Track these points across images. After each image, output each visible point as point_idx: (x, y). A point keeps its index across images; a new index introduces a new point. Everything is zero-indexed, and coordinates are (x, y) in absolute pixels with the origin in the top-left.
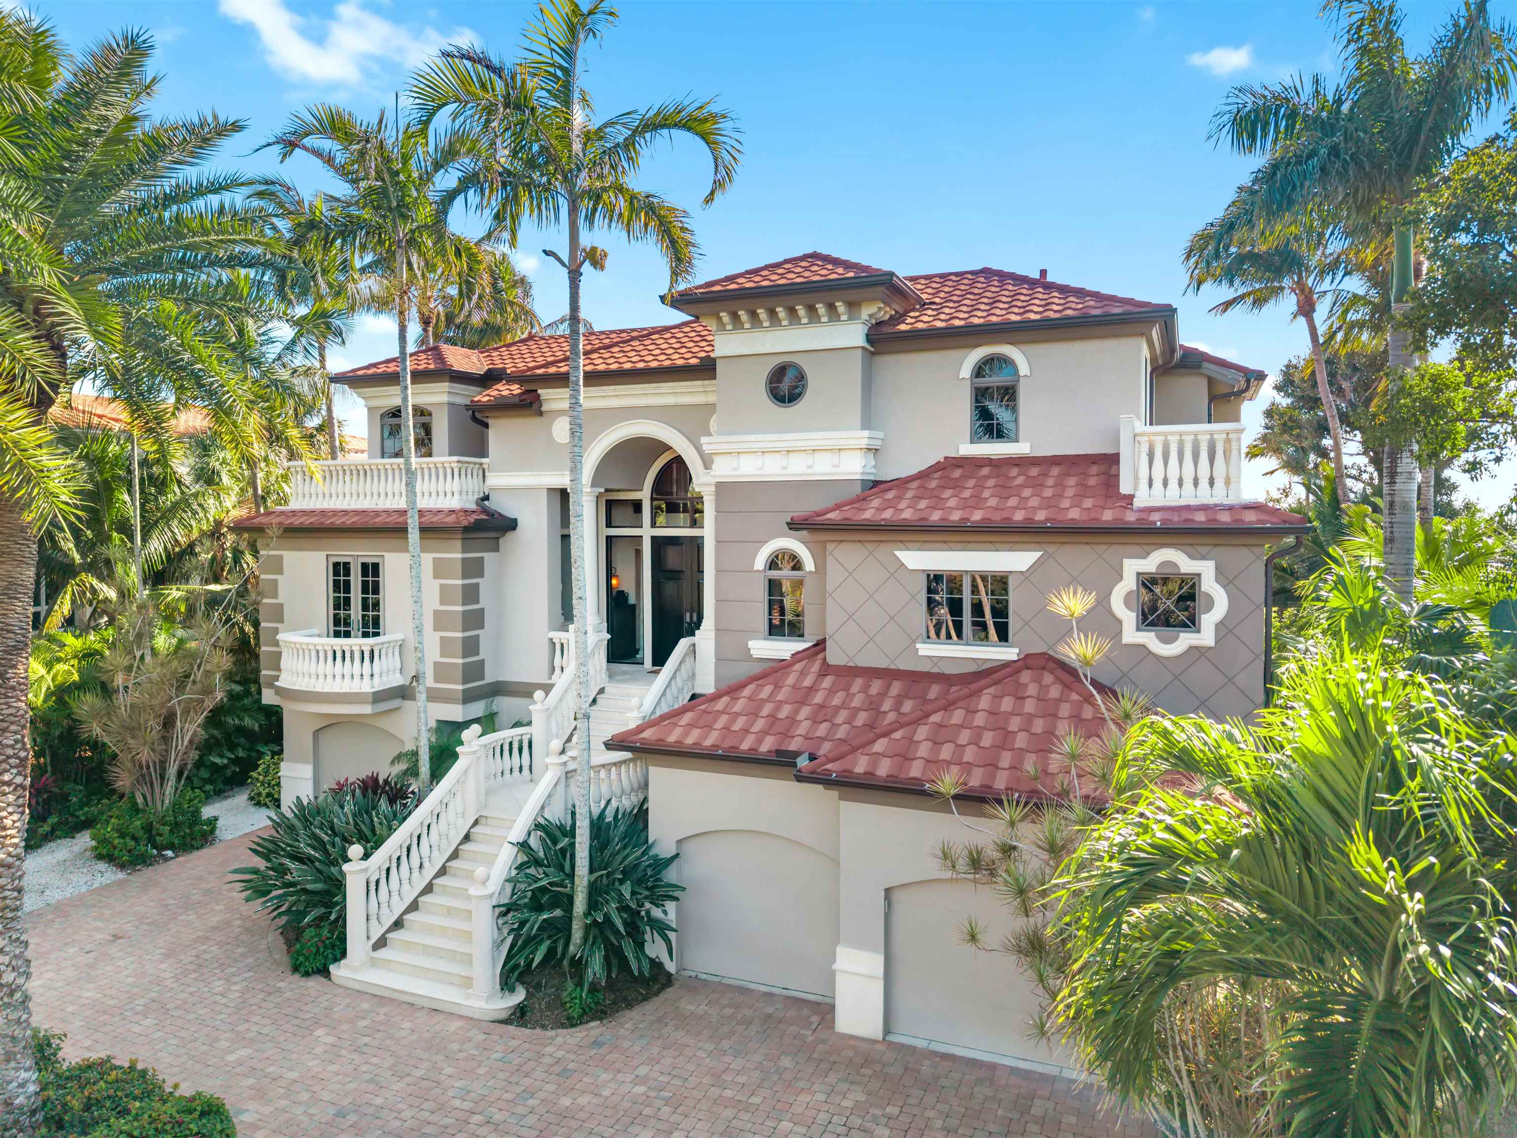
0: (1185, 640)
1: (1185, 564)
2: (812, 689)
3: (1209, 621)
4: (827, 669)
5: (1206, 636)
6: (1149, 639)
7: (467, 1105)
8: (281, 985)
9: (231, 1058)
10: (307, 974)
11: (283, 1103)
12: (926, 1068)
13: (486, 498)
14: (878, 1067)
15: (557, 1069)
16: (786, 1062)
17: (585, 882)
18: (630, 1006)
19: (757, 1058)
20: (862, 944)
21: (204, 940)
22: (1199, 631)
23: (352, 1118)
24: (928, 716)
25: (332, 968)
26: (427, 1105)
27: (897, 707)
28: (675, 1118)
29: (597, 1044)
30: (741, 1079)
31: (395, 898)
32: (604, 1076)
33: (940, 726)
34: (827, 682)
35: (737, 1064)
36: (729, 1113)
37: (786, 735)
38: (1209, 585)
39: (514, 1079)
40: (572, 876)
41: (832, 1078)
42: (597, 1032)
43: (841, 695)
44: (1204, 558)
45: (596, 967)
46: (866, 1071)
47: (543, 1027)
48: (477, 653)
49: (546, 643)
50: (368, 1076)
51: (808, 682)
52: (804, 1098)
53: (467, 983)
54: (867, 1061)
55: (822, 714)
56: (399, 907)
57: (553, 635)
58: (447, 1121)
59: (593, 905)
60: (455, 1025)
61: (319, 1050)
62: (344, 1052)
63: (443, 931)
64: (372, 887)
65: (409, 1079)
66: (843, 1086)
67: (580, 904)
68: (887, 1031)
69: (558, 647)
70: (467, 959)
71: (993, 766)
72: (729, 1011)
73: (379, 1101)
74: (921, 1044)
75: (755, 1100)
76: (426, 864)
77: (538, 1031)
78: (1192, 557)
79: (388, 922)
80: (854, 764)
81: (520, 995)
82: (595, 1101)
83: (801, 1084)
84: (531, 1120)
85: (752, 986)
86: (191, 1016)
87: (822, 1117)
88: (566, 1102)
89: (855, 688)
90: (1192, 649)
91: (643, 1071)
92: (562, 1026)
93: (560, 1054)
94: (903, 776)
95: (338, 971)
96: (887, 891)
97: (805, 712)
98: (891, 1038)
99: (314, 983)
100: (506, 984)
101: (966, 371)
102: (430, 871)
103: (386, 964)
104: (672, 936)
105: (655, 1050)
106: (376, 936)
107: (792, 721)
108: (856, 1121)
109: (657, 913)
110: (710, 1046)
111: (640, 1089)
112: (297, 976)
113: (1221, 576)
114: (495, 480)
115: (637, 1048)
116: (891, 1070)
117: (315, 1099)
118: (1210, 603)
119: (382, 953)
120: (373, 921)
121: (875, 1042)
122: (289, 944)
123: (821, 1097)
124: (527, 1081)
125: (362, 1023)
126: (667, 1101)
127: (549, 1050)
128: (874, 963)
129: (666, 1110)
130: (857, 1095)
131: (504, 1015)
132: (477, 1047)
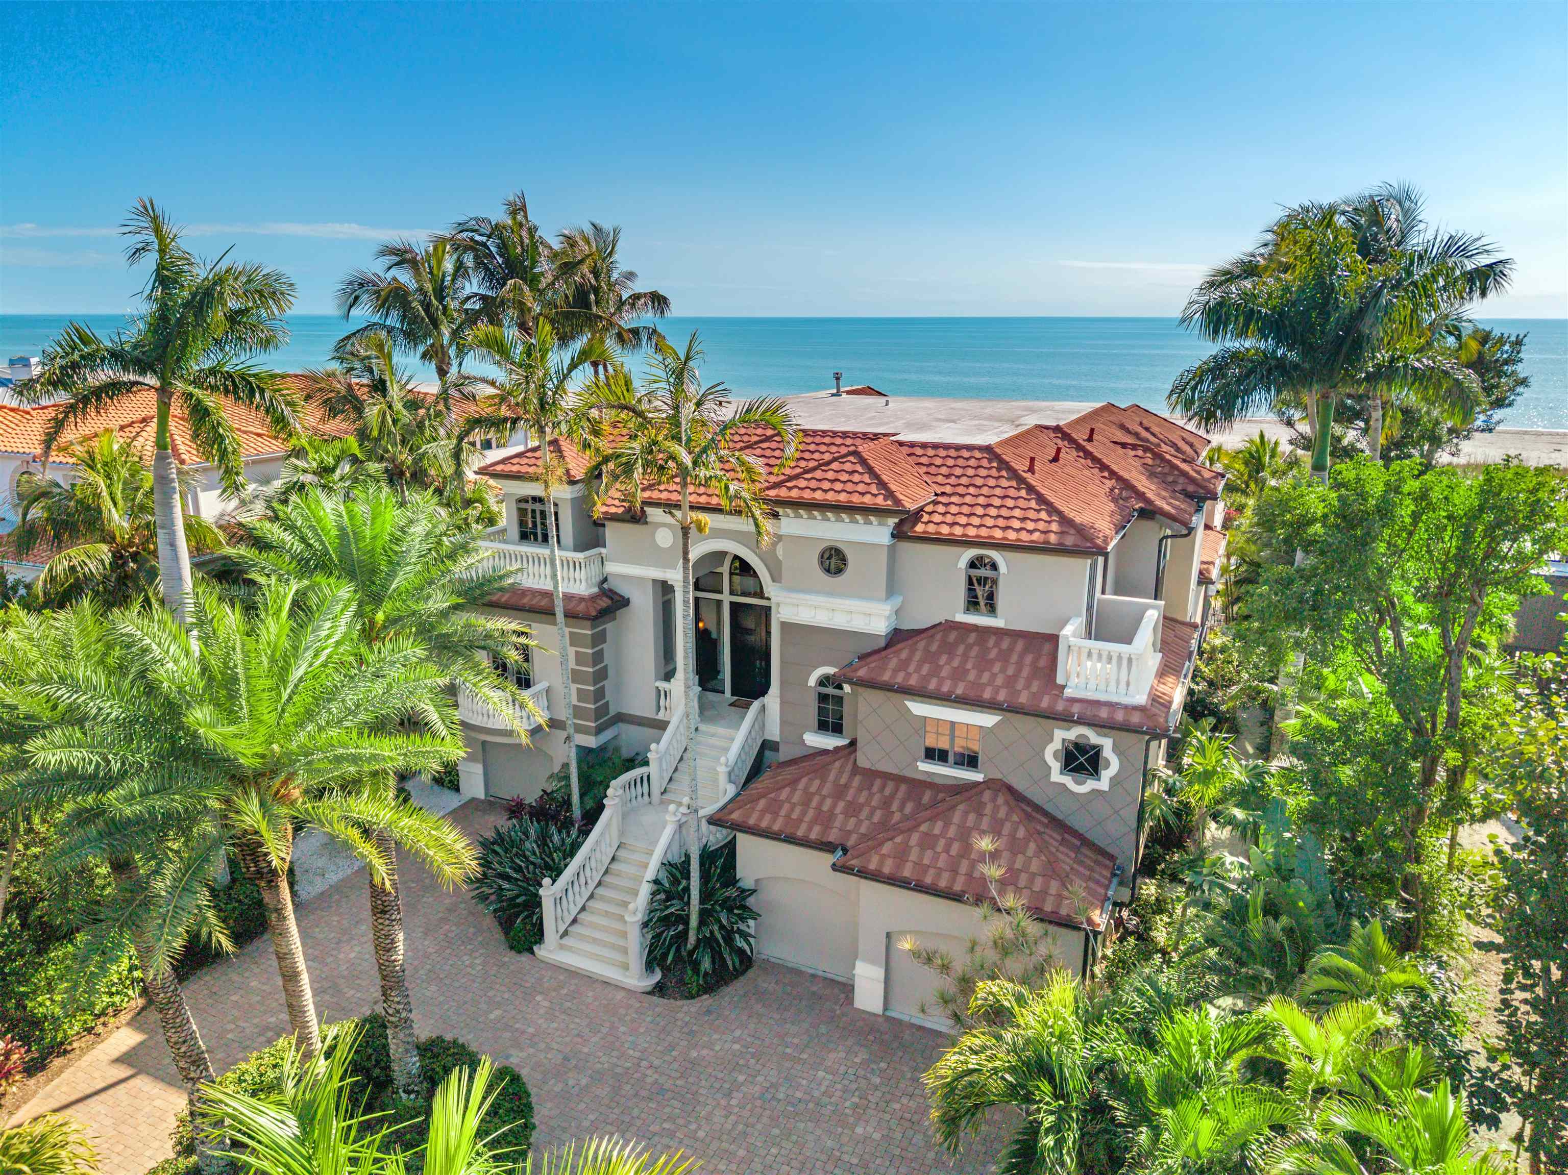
0: (1090, 785)
1: (1093, 737)
2: (847, 786)
3: (1107, 775)
4: (856, 770)
5: (1103, 783)
6: (1067, 780)
7: (637, 1054)
8: (507, 959)
9: (492, 1016)
10: (519, 952)
11: (531, 1050)
12: (907, 1036)
13: (605, 580)
14: (878, 1035)
15: (686, 1030)
16: (823, 1029)
17: (697, 909)
18: (726, 984)
19: (806, 1025)
20: (873, 962)
21: (444, 920)
22: (1099, 780)
23: (574, 1062)
24: (919, 825)
25: (535, 948)
26: (615, 1053)
27: (901, 808)
28: (758, 1067)
29: (709, 1012)
30: (796, 1041)
31: (572, 905)
32: (716, 1036)
33: (926, 834)
34: (857, 780)
35: (793, 1029)
36: (788, 1064)
37: (827, 827)
38: (1108, 752)
39: (662, 1036)
40: (688, 903)
41: (850, 1042)
42: (706, 1003)
43: (865, 793)
44: (1105, 736)
45: (706, 965)
46: (871, 1038)
47: (675, 999)
48: (603, 697)
49: (654, 693)
50: (576, 1032)
51: (843, 781)
52: (832, 1056)
53: (626, 967)
54: (872, 1030)
55: (853, 809)
56: (574, 911)
57: (659, 684)
58: (629, 1065)
59: (702, 923)
60: (620, 995)
61: (542, 1011)
62: (557, 1014)
63: (605, 929)
64: (558, 901)
65: (599, 1035)
66: (856, 1048)
67: (694, 921)
68: (886, 1008)
69: (662, 693)
70: (625, 951)
71: (955, 871)
72: (789, 989)
73: (586, 1050)
74: (906, 1018)
75: (805, 1056)
76: (589, 881)
77: (672, 1001)
78: (1099, 734)
79: (569, 920)
80: (869, 861)
81: (658, 976)
82: (711, 1053)
83: (831, 1046)
84: (675, 1066)
85: (803, 969)
86: (457, 984)
87: (842, 1069)
88: (694, 1054)
89: (875, 788)
90: (1094, 791)
91: (738, 1033)
92: (687, 998)
93: (687, 1019)
94: (899, 874)
95: (541, 951)
96: (888, 935)
97: (841, 805)
98: (888, 1013)
99: (525, 958)
100: (649, 966)
101: (963, 563)
102: (592, 885)
103: (570, 949)
104: (752, 940)
105: (745, 1018)
106: (562, 930)
107: (831, 815)
108: (862, 1072)
109: (743, 927)
110: (777, 1016)
111: (737, 1047)
112: (513, 952)
113: (1115, 749)
114: (612, 568)
115: (733, 1016)
116: (886, 1037)
117: (549, 1049)
118: (1108, 765)
119: (565, 941)
120: (560, 921)
121: (878, 1016)
122: (506, 934)
123: (843, 1055)
124: (670, 1038)
125: (564, 991)
126: (753, 1055)
127: (680, 1015)
128: (880, 973)
129: (752, 1061)
130: (863, 1055)
131: (649, 989)
132: (637, 1012)
